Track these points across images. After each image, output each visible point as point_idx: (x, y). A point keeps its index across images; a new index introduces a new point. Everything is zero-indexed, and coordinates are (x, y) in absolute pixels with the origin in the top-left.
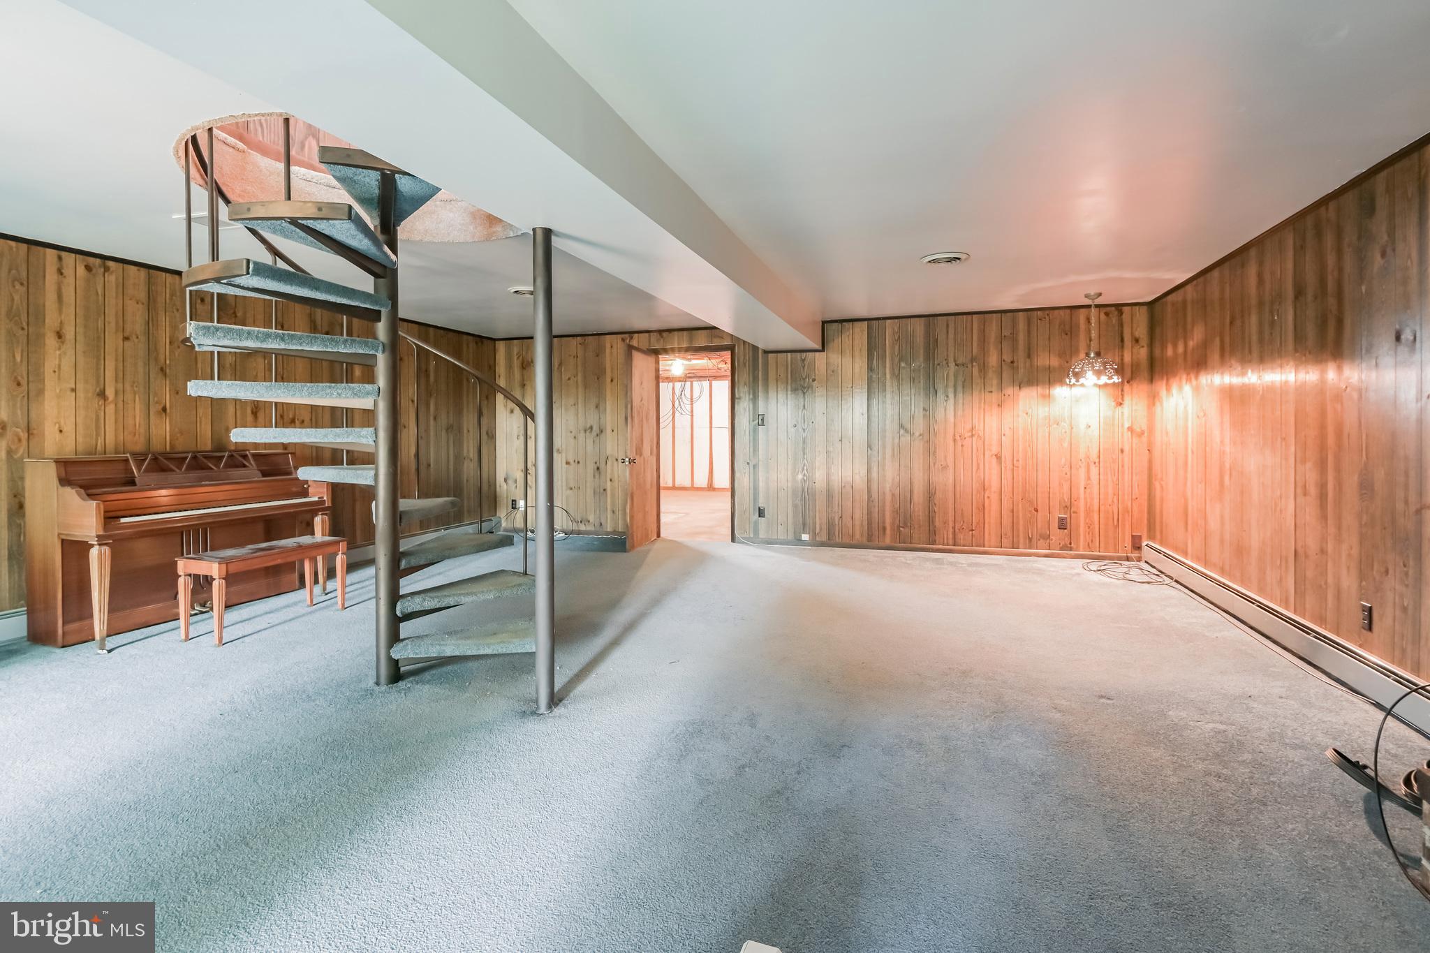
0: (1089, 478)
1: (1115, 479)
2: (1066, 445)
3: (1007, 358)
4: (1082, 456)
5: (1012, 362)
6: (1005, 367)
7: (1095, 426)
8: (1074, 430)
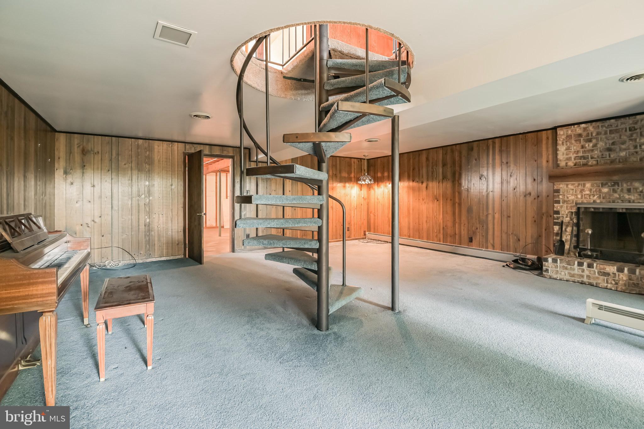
0: (354, 214)
1: (360, 214)
2: (349, 203)
3: (335, 173)
4: (353, 207)
5: (336, 174)
6: (334, 176)
7: (356, 197)
8: (351, 198)
